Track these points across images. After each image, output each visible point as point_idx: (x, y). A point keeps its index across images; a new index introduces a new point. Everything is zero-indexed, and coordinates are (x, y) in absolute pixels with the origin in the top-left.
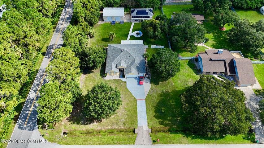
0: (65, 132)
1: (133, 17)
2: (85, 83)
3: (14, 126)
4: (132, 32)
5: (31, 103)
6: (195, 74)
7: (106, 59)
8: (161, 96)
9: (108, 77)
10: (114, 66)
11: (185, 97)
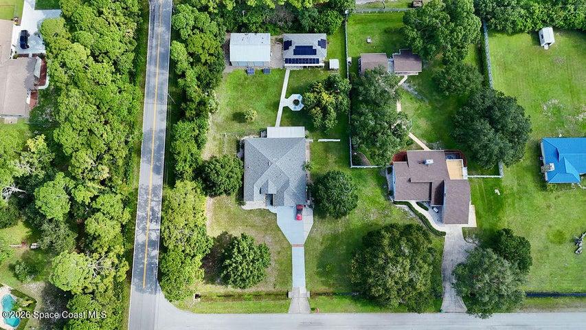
0: (197, 294)
1: (288, 61)
2: (215, 214)
4: (287, 97)
6: (382, 199)
9: (248, 206)
10: (256, 190)
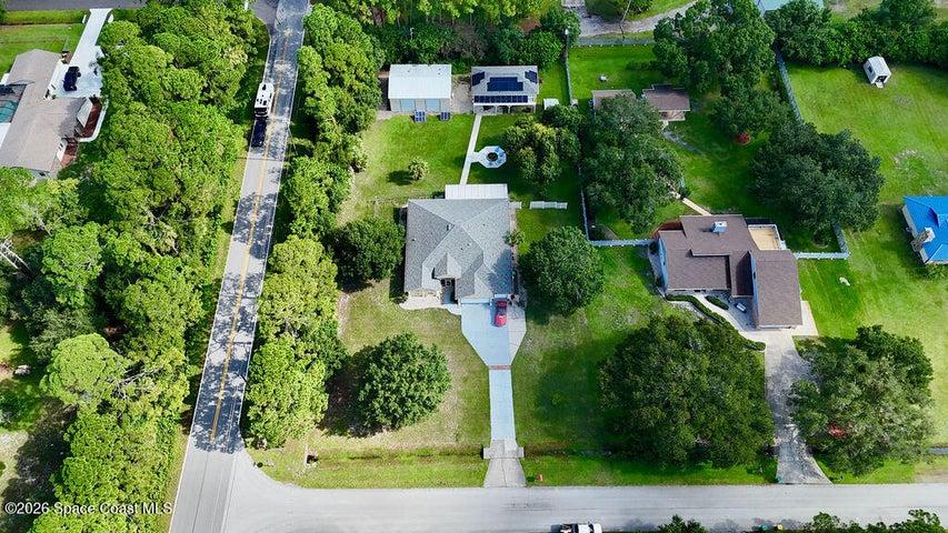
0: (311, 454)
1: (478, 99)
2: (352, 319)
3: (185, 441)
4: (477, 151)
5: (218, 378)
6: (645, 293)
7: (403, 253)
8: (553, 358)
9: (412, 302)
10: (426, 273)
11: (609, 371)
